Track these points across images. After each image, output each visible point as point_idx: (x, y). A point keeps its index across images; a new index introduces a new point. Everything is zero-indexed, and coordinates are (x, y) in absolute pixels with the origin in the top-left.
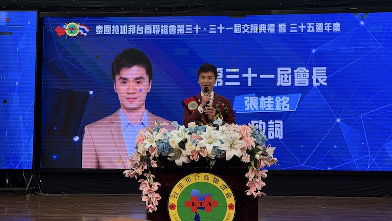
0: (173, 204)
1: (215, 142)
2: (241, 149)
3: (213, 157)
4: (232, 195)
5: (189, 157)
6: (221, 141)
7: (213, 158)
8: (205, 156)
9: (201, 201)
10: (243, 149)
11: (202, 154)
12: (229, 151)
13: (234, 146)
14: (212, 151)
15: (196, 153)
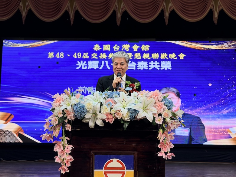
1: (129, 105)
5: (104, 120)
7: (127, 121)
8: (120, 118)
11: (117, 116)
14: (127, 113)
15: (111, 116)
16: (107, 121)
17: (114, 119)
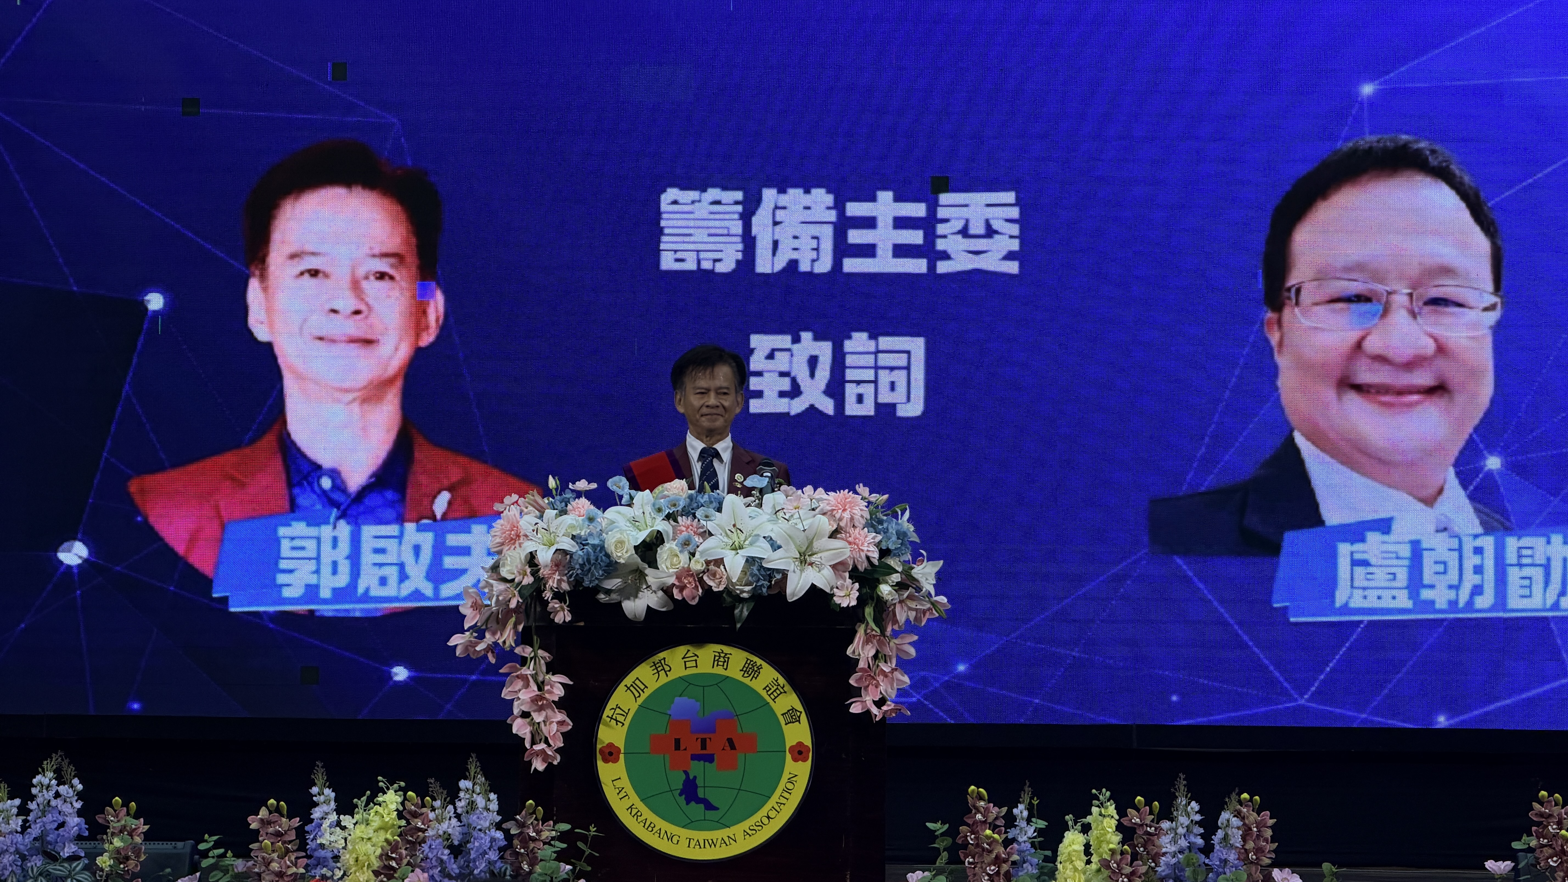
0: (611, 745)
1: (751, 544)
2: (834, 567)
3: (746, 591)
4: (804, 717)
5: (667, 591)
6: (770, 540)
7: (745, 595)
8: (721, 588)
9: (704, 736)
10: (840, 567)
11: (711, 583)
12: (798, 572)
13: (813, 559)
14: (744, 572)
15: (691, 579)
16: (677, 595)
17: (700, 591)
